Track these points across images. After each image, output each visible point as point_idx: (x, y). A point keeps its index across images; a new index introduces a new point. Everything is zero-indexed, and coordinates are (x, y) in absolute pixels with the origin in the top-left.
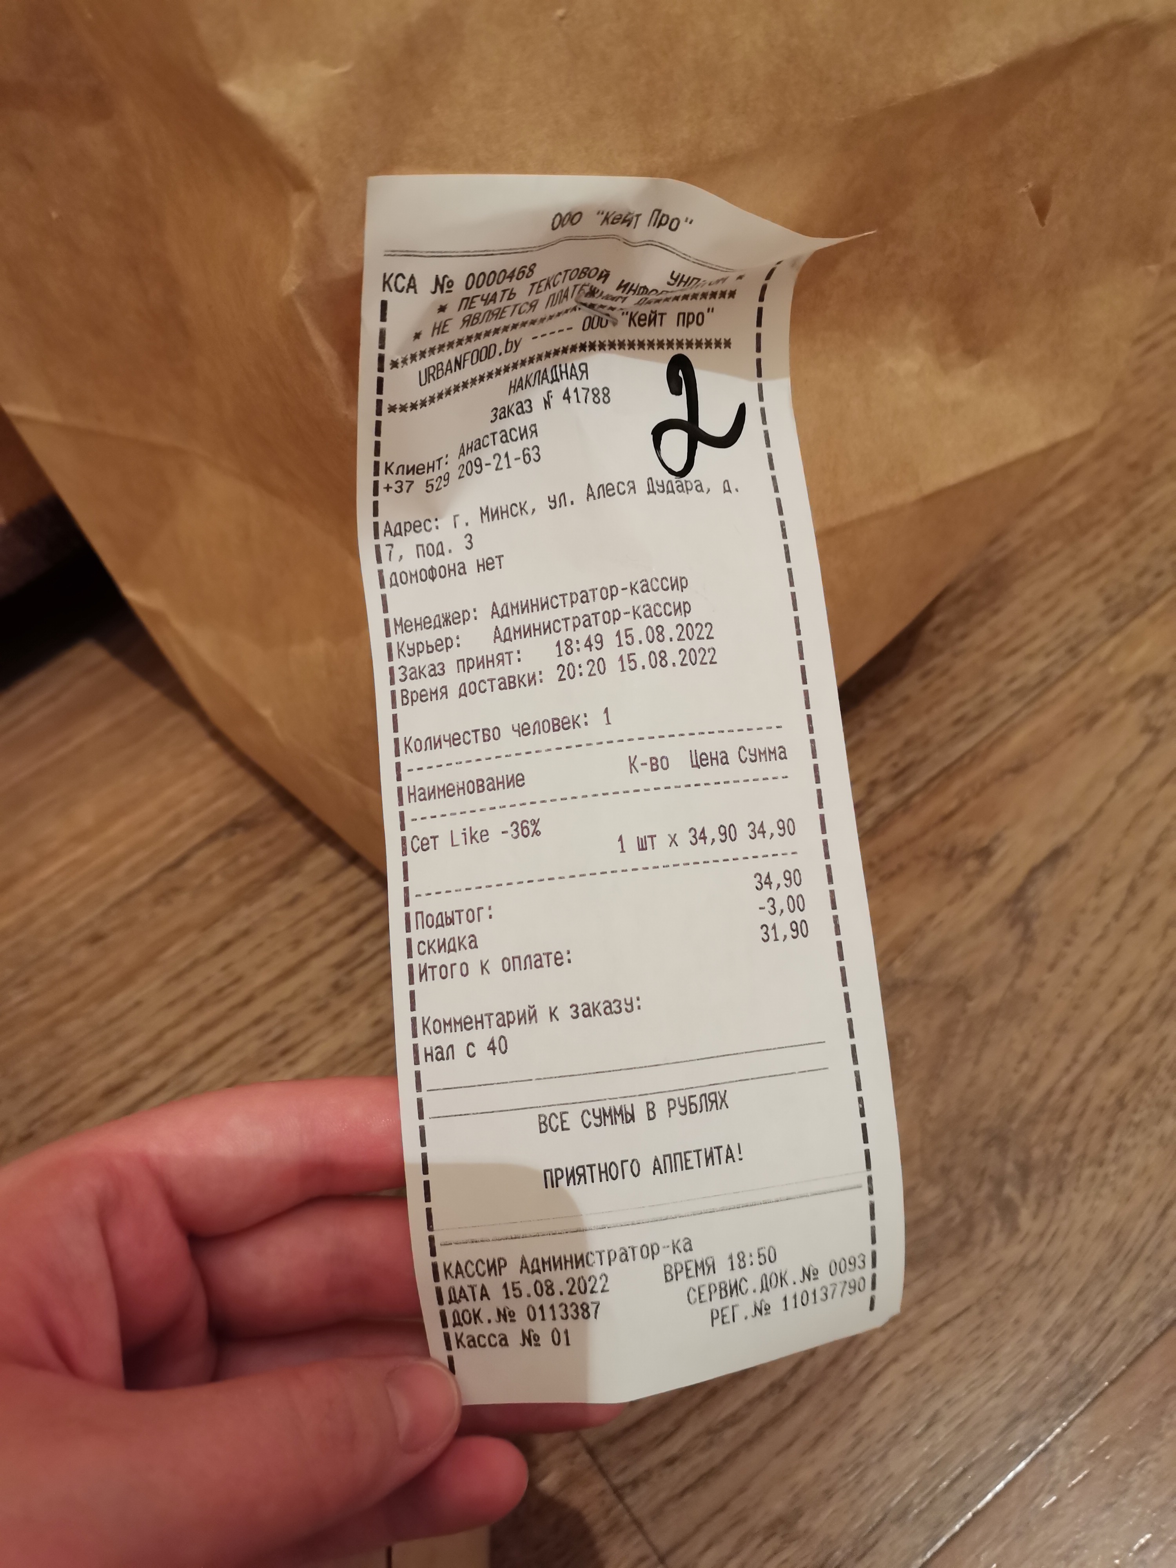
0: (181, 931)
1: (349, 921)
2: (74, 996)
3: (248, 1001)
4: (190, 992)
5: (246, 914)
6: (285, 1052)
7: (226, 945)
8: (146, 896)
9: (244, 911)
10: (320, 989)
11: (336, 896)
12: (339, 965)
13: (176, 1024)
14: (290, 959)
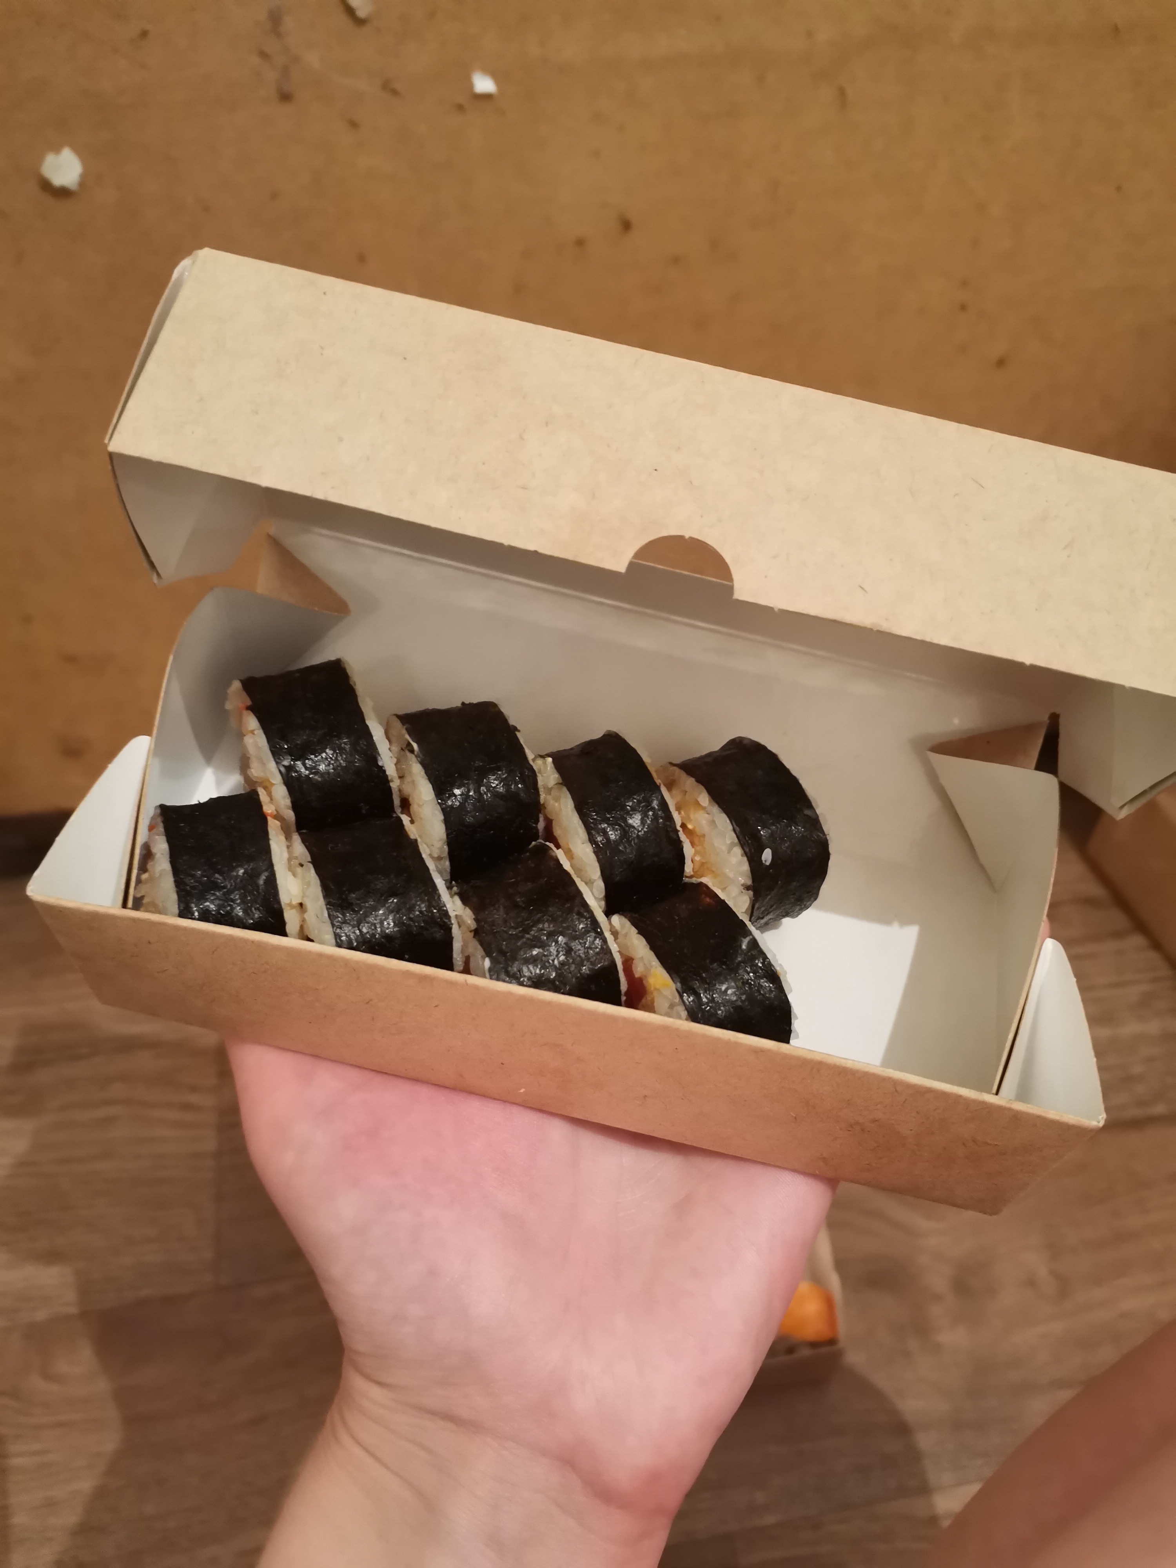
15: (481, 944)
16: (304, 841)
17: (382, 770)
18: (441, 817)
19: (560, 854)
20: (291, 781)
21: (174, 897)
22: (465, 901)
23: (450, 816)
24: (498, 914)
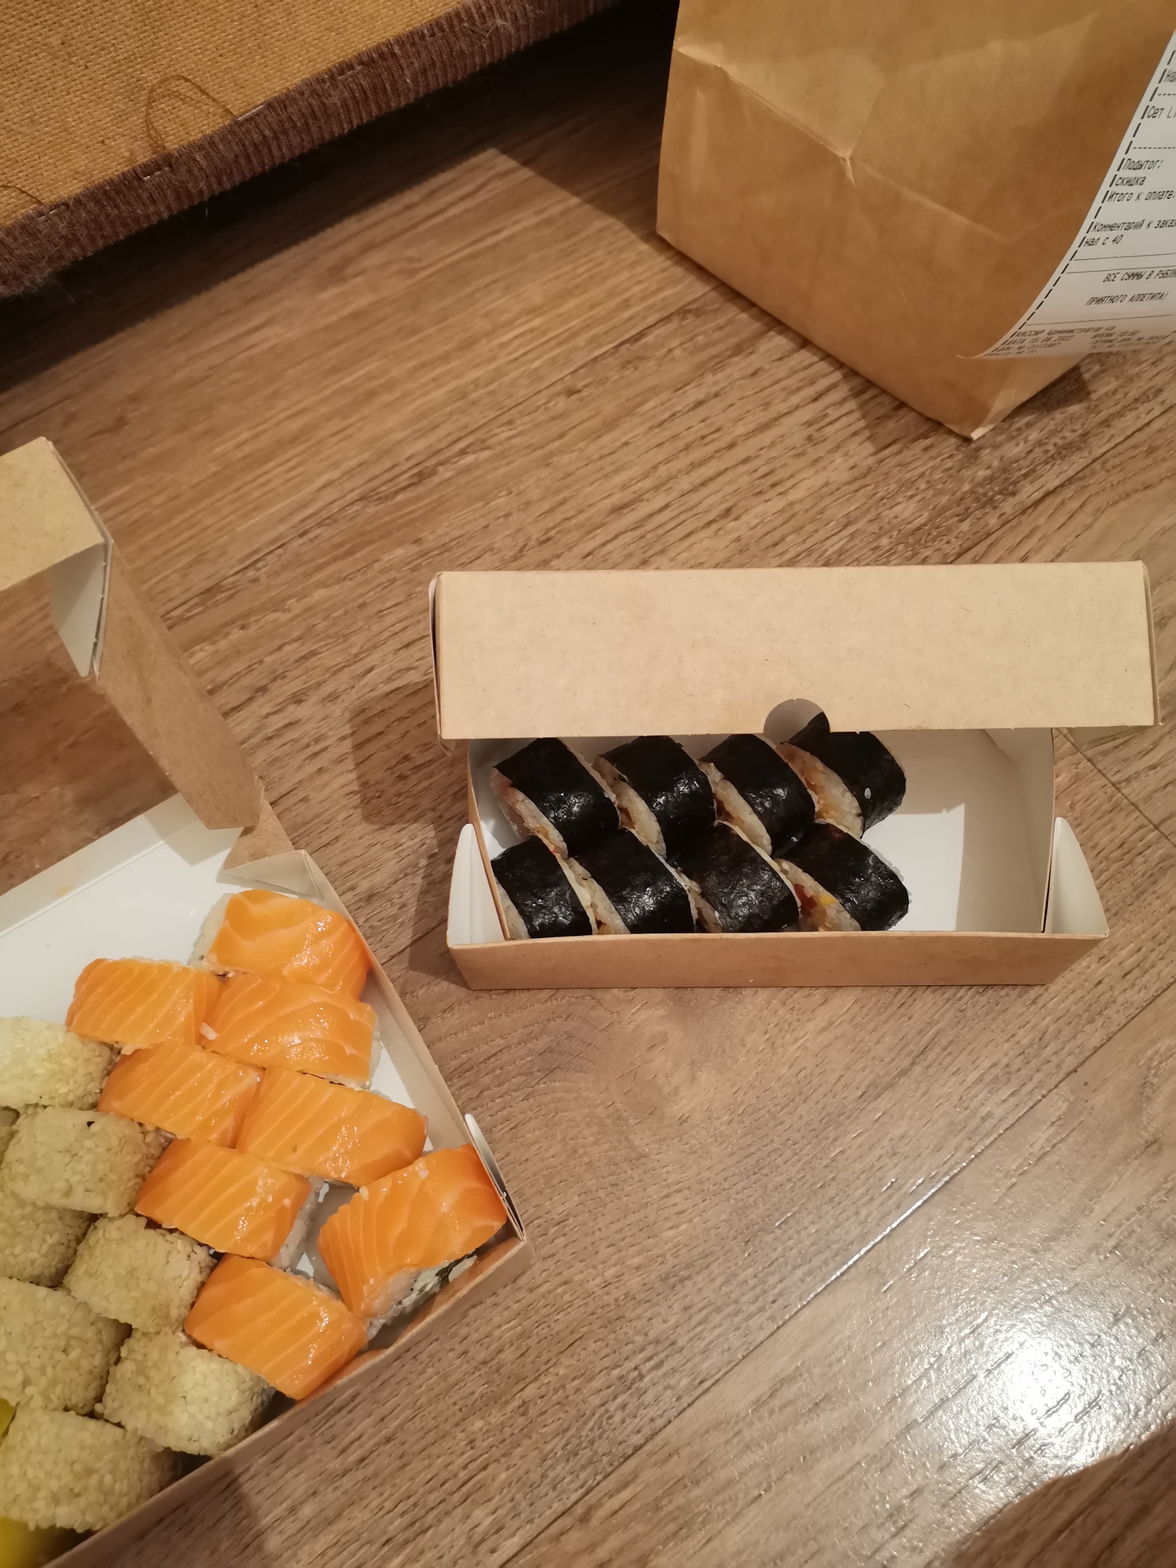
0: (654, 390)
1: (810, 391)
2: (562, 435)
3: (731, 446)
4: (675, 437)
5: (711, 382)
6: (774, 485)
7: (699, 404)
8: (611, 361)
9: (710, 378)
10: (797, 439)
11: (793, 372)
12: (809, 424)
13: (668, 461)
14: (763, 417)
15: (709, 902)
16: (581, 864)
17: (608, 800)
18: (655, 818)
19: (737, 830)
20: (559, 825)
21: (521, 921)
22: (690, 877)
23: (661, 817)
24: (712, 880)
